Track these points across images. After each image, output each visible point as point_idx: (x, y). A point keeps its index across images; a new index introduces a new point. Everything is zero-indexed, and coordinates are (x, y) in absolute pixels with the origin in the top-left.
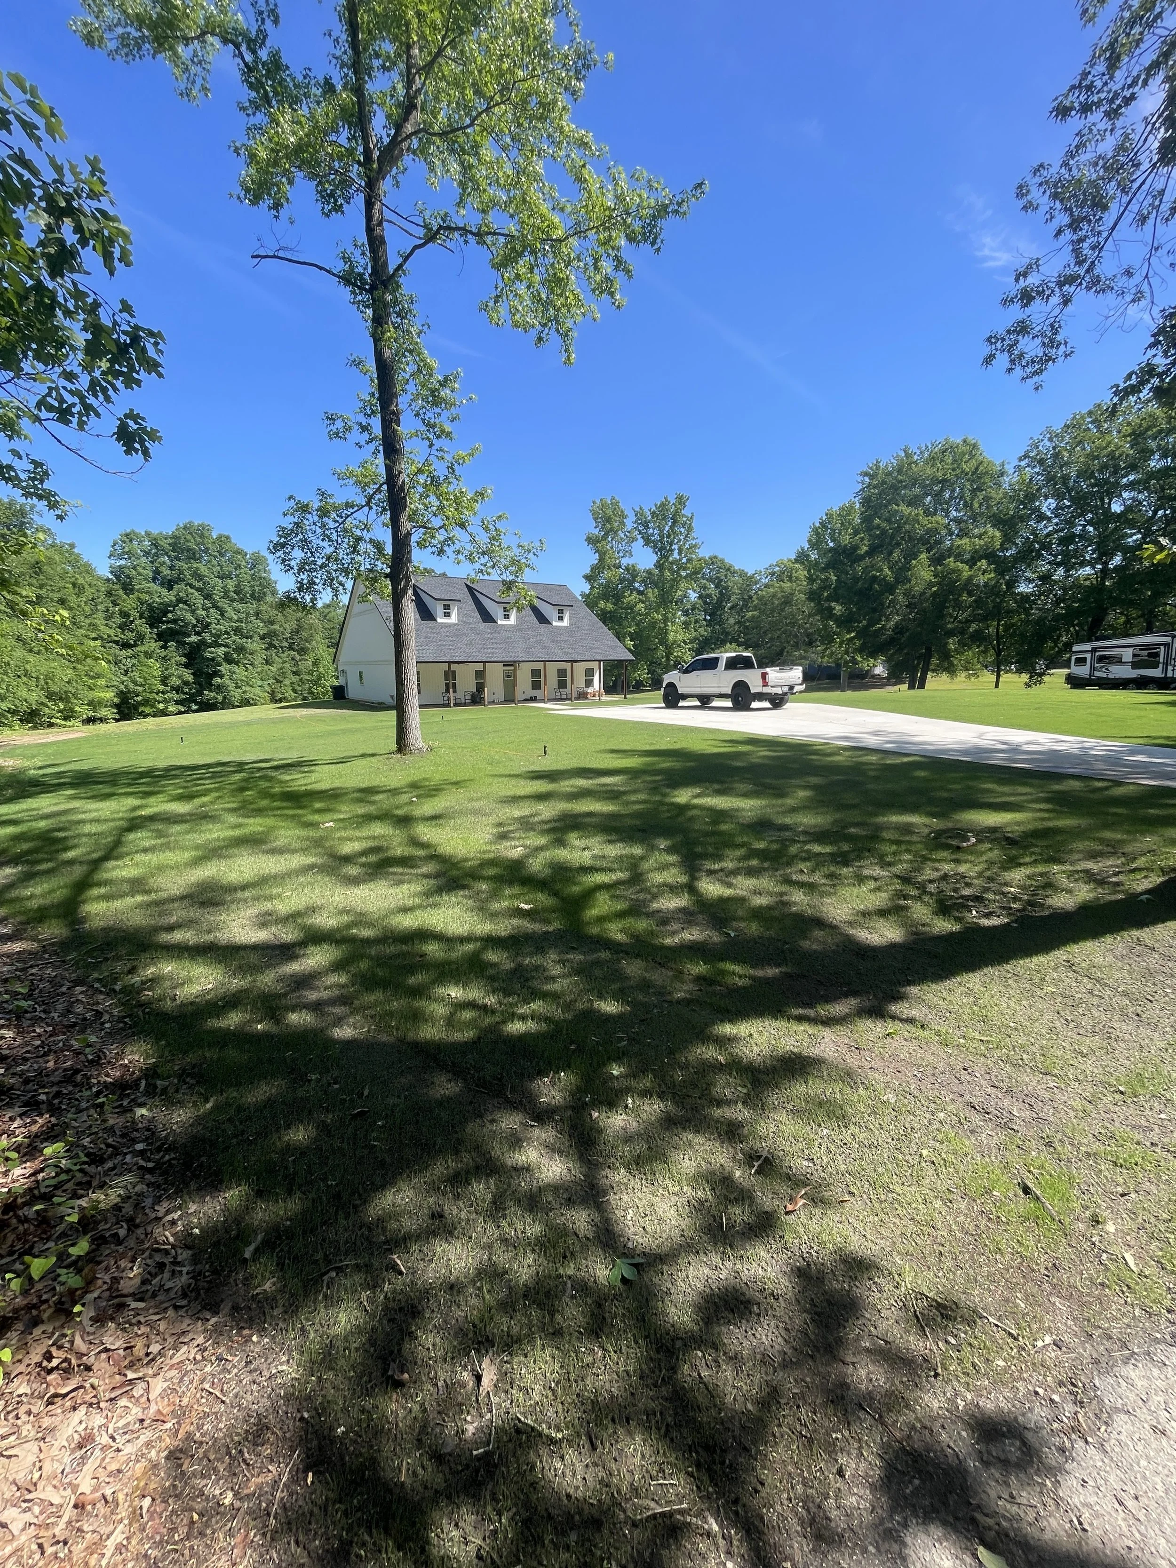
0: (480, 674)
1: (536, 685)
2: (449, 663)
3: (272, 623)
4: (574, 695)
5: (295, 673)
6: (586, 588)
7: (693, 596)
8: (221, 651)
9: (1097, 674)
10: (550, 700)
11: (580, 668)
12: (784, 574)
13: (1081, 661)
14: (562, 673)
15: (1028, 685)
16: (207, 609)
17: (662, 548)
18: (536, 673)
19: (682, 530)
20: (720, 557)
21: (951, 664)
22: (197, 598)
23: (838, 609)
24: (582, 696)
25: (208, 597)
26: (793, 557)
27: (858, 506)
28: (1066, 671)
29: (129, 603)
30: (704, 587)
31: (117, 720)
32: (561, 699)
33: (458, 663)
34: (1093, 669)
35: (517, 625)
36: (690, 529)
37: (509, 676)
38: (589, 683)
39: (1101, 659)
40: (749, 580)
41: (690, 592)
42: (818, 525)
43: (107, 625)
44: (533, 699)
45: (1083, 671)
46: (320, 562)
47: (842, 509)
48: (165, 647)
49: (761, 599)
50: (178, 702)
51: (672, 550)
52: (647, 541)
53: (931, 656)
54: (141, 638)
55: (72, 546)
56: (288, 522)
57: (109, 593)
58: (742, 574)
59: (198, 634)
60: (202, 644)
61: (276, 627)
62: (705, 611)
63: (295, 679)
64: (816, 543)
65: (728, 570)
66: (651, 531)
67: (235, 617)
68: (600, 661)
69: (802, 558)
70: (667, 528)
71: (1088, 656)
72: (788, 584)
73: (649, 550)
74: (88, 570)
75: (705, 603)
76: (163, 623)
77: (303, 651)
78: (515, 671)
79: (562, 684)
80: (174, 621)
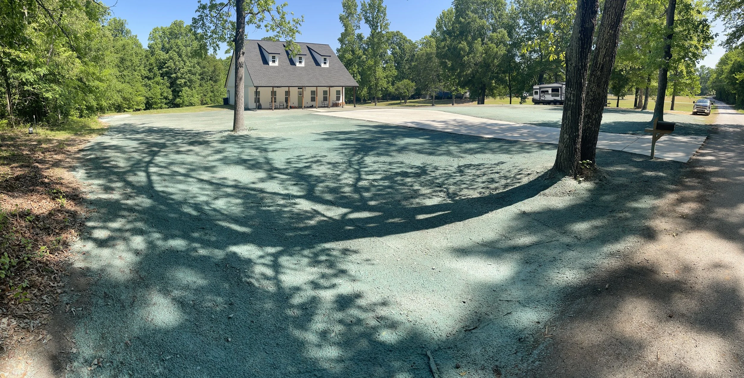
0: (287, 93)
1: (313, 99)
2: (273, 87)
3: (204, 68)
4: (331, 104)
5: (212, 92)
6: (339, 46)
7: (389, 52)
8: (183, 81)
9: (542, 98)
10: (319, 107)
11: (333, 91)
12: (427, 44)
13: (536, 93)
14: (325, 92)
15: (521, 103)
16: (179, 62)
17: (373, 25)
18: (313, 93)
19: (382, 15)
20: (401, 32)
21: (493, 93)
22: (176, 57)
23: (449, 64)
24: (336, 105)
25: (180, 56)
26: (430, 34)
27: (454, 10)
28: (532, 97)
29: (152, 60)
30: (394, 49)
31: (145, 110)
32: (324, 107)
33: (277, 87)
34: (540, 96)
35: (305, 67)
36: (385, 15)
37: (300, 94)
38: (338, 98)
39: (542, 92)
40: (414, 46)
41: (388, 50)
42: (439, 18)
43: (144, 70)
44: (312, 107)
45: (537, 97)
46: (209, 34)
47: (448, 11)
48: (163, 79)
49: (418, 55)
50: (166, 104)
51: (378, 26)
52: (367, 21)
53: (485, 89)
54: (155, 75)
55: (136, 36)
56: (196, 15)
57: (146, 56)
58: (410, 42)
59: (175, 73)
60: (177, 78)
61: (206, 69)
62: (395, 61)
63: (211, 94)
64: (439, 27)
65: (404, 39)
66: (368, 15)
67: (190, 65)
68: (343, 87)
69: (433, 35)
70: (375, 14)
71: (538, 91)
72: (429, 49)
73: (367, 26)
74: (140, 47)
75: (395, 57)
76: (164, 68)
77: (216, 81)
78: (303, 91)
79: (325, 99)
80: (167, 67)
